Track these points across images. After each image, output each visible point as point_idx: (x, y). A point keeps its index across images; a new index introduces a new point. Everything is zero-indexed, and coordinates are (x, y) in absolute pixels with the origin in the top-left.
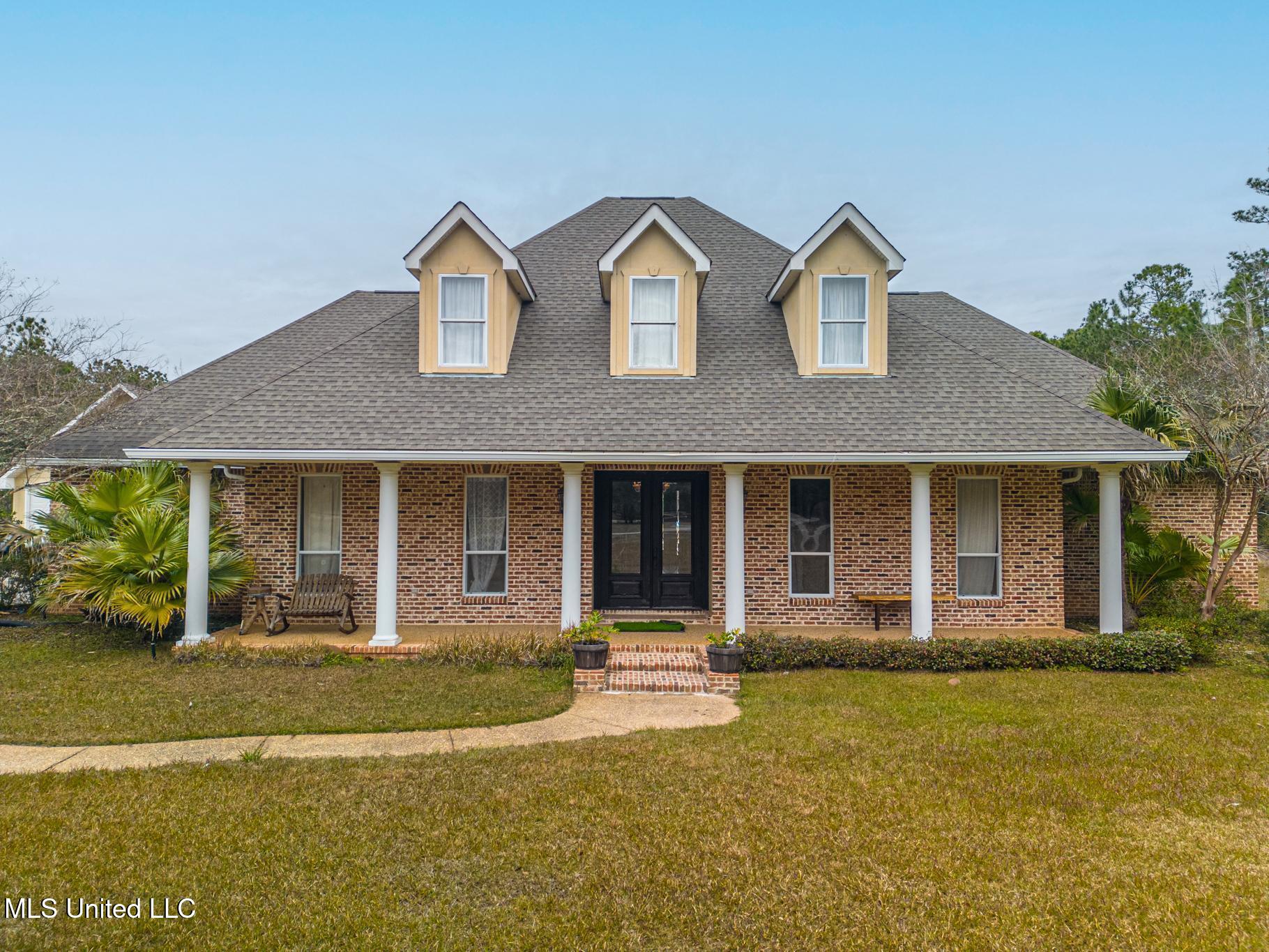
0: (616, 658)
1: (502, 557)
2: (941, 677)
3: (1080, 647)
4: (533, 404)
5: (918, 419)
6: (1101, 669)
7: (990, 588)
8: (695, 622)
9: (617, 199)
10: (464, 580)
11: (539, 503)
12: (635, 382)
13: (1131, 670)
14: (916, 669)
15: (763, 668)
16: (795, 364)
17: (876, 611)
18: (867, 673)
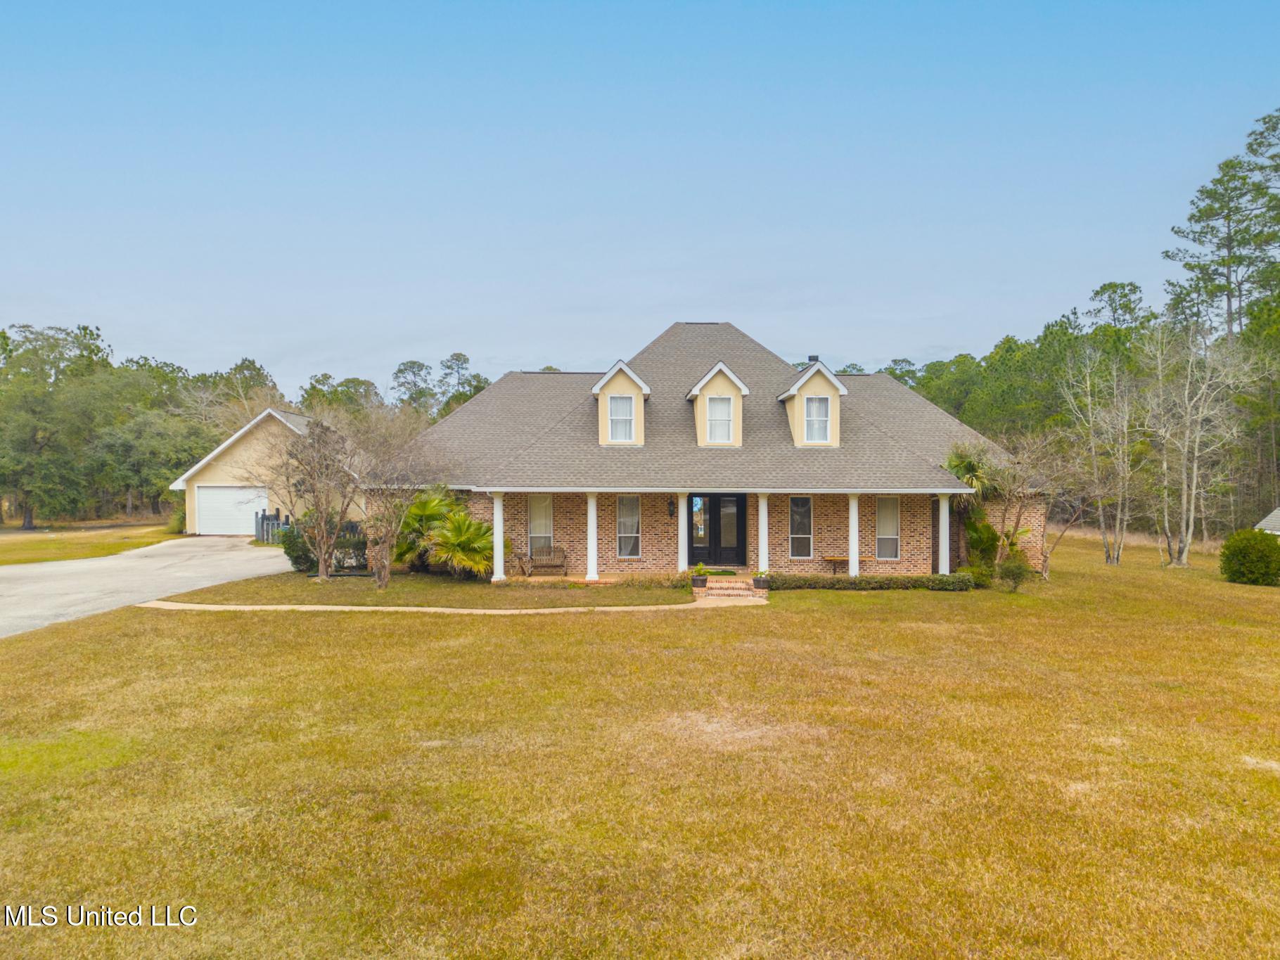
0: (708, 585)
1: (637, 538)
2: (860, 592)
3: (924, 580)
4: (661, 462)
5: (853, 471)
6: (933, 589)
7: (894, 555)
8: (740, 572)
9: (682, 323)
10: (618, 549)
11: (657, 510)
12: (711, 450)
13: (946, 590)
14: (849, 589)
15: (778, 589)
16: (792, 440)
17: (834, 565)
18: (826, 590)
